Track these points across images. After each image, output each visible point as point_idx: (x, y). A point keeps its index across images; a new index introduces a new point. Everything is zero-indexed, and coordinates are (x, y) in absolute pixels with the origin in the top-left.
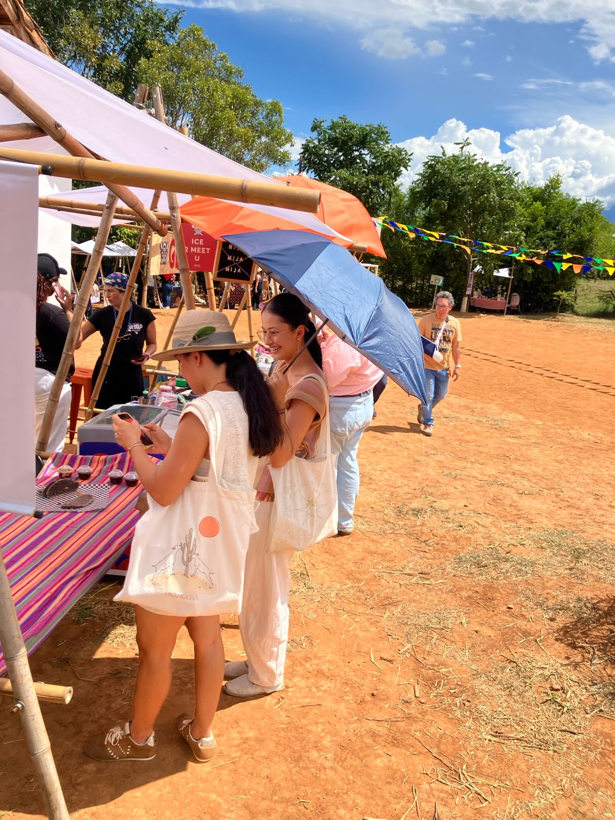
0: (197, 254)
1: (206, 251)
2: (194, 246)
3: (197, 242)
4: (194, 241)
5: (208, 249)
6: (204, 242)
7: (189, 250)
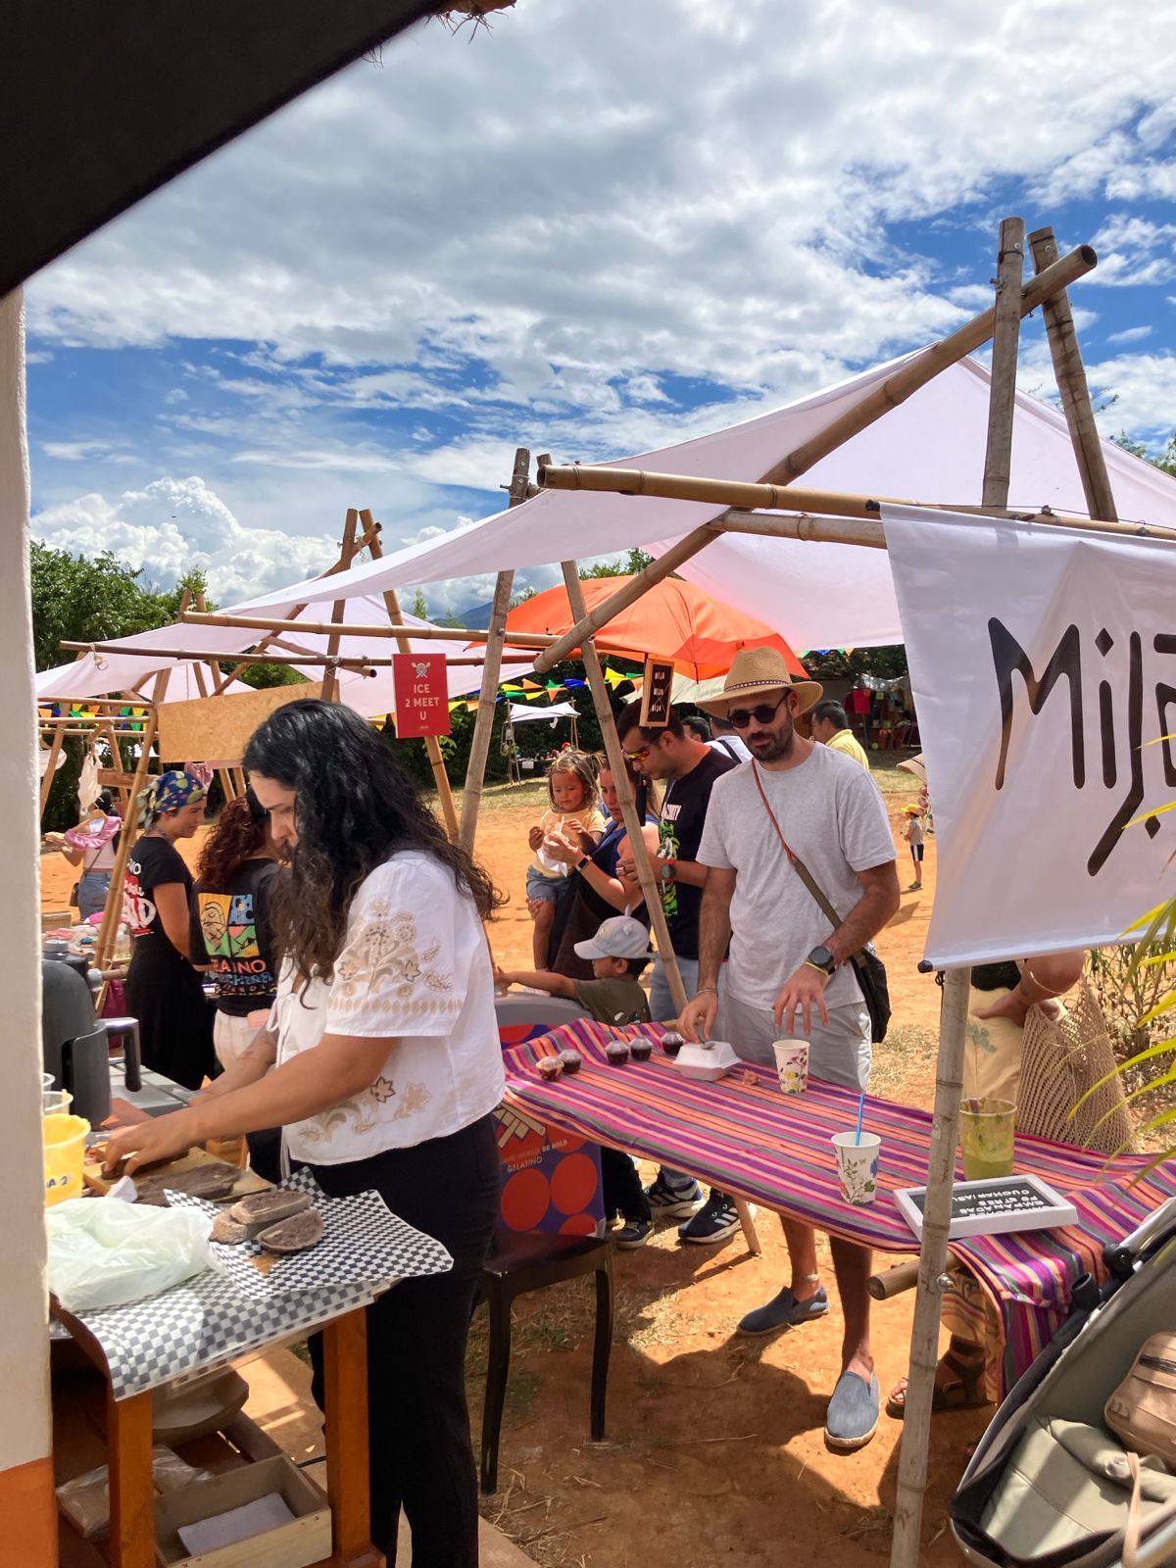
0: (423, 709)
1: (434, 701)
2: (418, 696)
3: (421, 689)
4: (417, 689)
5: (437, 699)
6: (430, 688)
7: (412, 703)
